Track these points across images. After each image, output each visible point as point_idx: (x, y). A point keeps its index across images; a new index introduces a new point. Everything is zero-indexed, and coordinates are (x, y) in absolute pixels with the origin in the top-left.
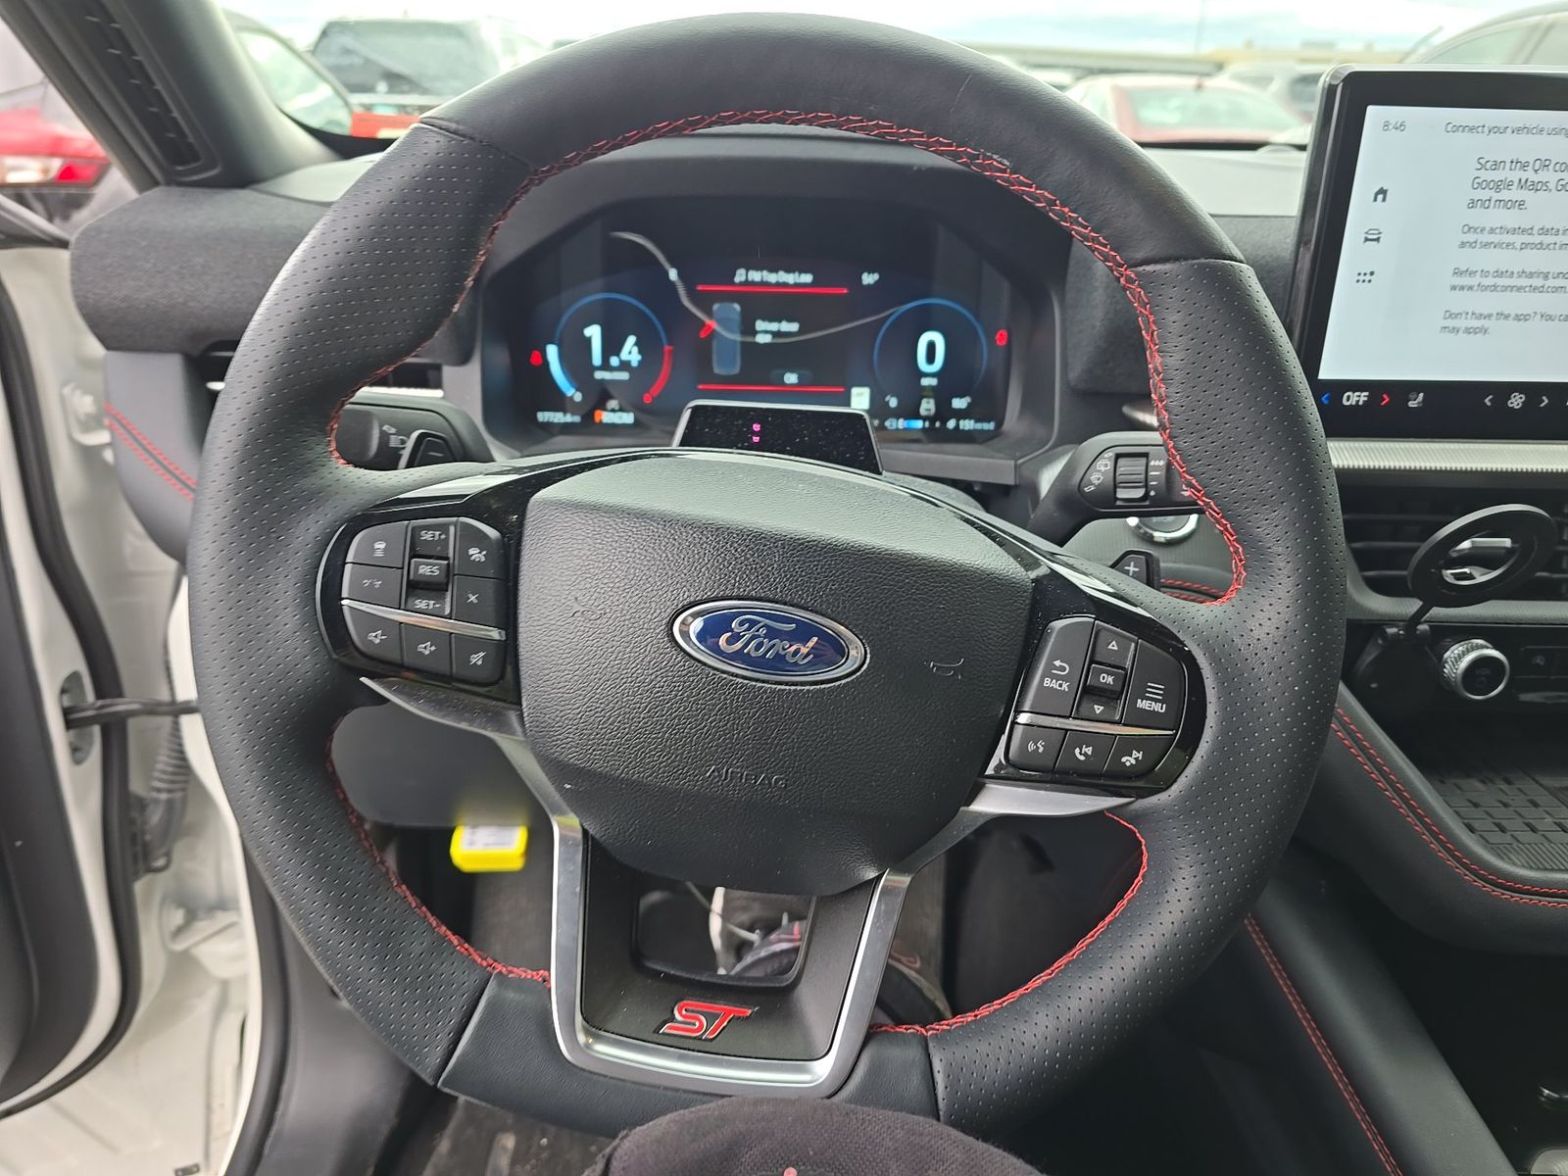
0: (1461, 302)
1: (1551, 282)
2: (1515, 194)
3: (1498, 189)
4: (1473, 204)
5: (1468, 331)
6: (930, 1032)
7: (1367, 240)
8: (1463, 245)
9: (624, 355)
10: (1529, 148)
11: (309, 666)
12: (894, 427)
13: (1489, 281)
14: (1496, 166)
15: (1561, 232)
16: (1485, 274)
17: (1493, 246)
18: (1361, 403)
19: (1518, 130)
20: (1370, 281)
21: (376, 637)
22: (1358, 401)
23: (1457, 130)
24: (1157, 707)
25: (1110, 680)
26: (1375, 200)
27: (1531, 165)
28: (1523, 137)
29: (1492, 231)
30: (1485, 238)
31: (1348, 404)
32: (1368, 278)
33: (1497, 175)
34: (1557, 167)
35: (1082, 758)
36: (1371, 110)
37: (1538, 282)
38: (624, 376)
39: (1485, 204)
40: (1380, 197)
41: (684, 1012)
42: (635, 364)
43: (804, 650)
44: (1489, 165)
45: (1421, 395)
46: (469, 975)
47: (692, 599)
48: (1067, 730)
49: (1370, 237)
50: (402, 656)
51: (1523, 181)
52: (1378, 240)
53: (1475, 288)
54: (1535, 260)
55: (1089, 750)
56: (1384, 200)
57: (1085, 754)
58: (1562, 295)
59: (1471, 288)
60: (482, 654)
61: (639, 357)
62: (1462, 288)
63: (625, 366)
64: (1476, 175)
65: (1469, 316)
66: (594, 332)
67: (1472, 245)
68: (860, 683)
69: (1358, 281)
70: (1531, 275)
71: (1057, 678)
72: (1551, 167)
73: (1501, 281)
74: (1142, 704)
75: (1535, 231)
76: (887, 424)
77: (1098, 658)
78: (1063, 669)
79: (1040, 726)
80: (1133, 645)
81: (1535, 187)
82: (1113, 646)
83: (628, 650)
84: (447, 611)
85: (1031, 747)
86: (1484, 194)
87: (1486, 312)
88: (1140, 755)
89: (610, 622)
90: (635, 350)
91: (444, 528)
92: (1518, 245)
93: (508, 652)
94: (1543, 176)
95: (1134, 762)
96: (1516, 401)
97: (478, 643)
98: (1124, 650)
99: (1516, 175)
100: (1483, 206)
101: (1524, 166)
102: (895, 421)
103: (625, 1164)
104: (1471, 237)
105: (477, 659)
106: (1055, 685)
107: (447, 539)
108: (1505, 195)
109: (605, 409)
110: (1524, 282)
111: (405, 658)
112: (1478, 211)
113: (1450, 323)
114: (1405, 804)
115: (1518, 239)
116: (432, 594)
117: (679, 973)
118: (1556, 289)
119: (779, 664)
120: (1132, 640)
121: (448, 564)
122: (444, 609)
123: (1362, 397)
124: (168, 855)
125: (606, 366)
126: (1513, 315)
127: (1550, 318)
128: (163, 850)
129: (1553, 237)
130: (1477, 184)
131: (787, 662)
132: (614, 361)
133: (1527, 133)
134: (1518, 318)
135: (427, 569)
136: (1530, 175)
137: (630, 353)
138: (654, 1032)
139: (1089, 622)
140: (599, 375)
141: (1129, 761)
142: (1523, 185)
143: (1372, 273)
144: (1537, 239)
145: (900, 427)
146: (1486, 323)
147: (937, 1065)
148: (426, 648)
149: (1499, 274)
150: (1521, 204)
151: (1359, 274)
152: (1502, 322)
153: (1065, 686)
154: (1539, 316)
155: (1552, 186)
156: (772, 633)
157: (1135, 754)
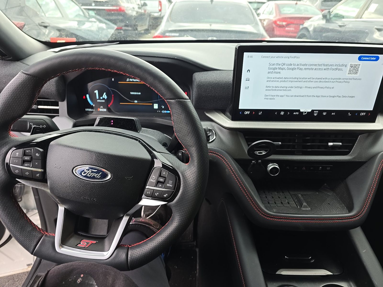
0: (268, 93)
1: (288, 89)
2: (278, 71)
3: (274, 69)
4: (269, 73)
5: (270, 99)
6: (130, 246)
7: (246, 80)
8: (267, 81)
9: (103, 97)
10: (280, 61)
11: (4, 177)
12: (164, 112)
13: (274, 89)
14: (273, 65)
15: (289, 78)
16: (273, 87)
17: (274, 81)
18: (248, 114)
19: (277, 57)
20: (248, 89)
21: (17, 171)
22: (248, 113)
23: (264, 57)
24: (171, 186)
25: (162, 180)
26: (247, 72)
27: (281, 64)
28: (279, 59)
29: (274, 78)
30: (272, 80)
31: (246, 114)
32: (247, 88)
33: (274, 67)
34: (287, 65)
35: (157, 195)
36: (245, 53)
37: (285, 89)
38: (104, 101)
39: (272, 73)
40: (249, 71)
41: (83, 242)
42: (106, 98)
43: (99, 175)
44: (272, 65)
45: (261, 112)
46: (39, 235)
47: (77, 165)
48: (154, 190)
49: (247, 80)
50: (22, 175)
51: (280, 68)
52: (249, 80)
53: (271, 90)
54: (283, 84)
55: (158, 194)
56: (249, 72)
57: (157, 194)
58: (290, 91)
59: (270, 90)
60: (39, 174)
61: (107, 97)
62: (268, 90)
63: (104, 99)
64: (269, 66)
65: (270, 96)
66: (96, 92)
67: (270, 81)
68: (110, 182)
69: (245, 89)
70: (283, 87)
71: (153, 179)
72: (285, 65)
73: (276, 88)
74: (168, 185)
75: (283, 78)
76: (162, 112)
77: (161, 175)
78: (154, 177)
79: (149, 189)
80: (168, 173)
81: (282, 69)
82: (164, 173)
83: (65, 175)
84: (31, 166)
85: (148, 193)
86: (272, 71)
87: (274, 95)
88: (167, 195)
89: (62, 169)
90: (106, 95)
91: (31, 150)
92: (280, 81)
93: (44, 173)
94: (284, 67)
95: (166, 196)
96: (282, 113)
97: (38, 172)
98: (166, 173)
99: (278, 67)
100: (271, 73)
101: (279, 65)
102: (164, 111)
103: (51, 272)
104: (269, 80)
105: (38, 175)
106: (152, 181)
107: (32, 151)
108: (276, 71)
109: (100, 108)
110: (282, 89)
111: (23, 175)
112: (270, 74)
113: (266, 97)
114: (250, 199)
115: (280, 80)
116: (29, 163)
117: (84, 234)
118: (289, 90)
119: (94, 178)
120: (168, 172)
121: (31, 157)
122: (30, 166)
123: (249, 112)
124: (21, 198)
125: (99, 99)
126: (280, 96)
127: (288, 96)
128: (20, 197)
129: (287, 79)
130: (269, 69)
131: (95, 178)
132: (101, 98)
133: (280, 58)
134: (281, 96)
135: (27, 158)
136: (281, 66)
137: (105, 96)
138: (76, 246)
139: (160, 168)
140: (98, 101)
141: (165, 196)
142: (279, 68)
143: (248, 87)
144: (284, 80)
145: (165, 112)
146: (274, 97)
147: (129, 253)
148: (27, 173)
149: (276, 87)
150: (280, 72)
151: (246, 87)
152: (278, 97)
153: (154, 181)
154: (285, 96)
155: (286, 69)
156: (92, 172)
157: (166, 195)
